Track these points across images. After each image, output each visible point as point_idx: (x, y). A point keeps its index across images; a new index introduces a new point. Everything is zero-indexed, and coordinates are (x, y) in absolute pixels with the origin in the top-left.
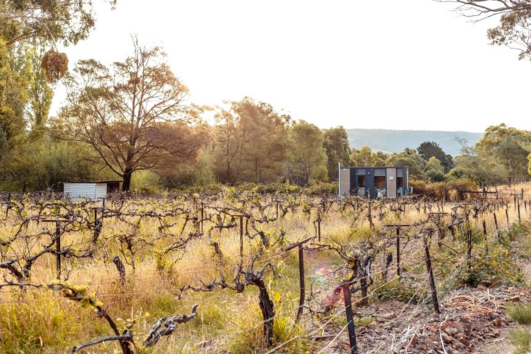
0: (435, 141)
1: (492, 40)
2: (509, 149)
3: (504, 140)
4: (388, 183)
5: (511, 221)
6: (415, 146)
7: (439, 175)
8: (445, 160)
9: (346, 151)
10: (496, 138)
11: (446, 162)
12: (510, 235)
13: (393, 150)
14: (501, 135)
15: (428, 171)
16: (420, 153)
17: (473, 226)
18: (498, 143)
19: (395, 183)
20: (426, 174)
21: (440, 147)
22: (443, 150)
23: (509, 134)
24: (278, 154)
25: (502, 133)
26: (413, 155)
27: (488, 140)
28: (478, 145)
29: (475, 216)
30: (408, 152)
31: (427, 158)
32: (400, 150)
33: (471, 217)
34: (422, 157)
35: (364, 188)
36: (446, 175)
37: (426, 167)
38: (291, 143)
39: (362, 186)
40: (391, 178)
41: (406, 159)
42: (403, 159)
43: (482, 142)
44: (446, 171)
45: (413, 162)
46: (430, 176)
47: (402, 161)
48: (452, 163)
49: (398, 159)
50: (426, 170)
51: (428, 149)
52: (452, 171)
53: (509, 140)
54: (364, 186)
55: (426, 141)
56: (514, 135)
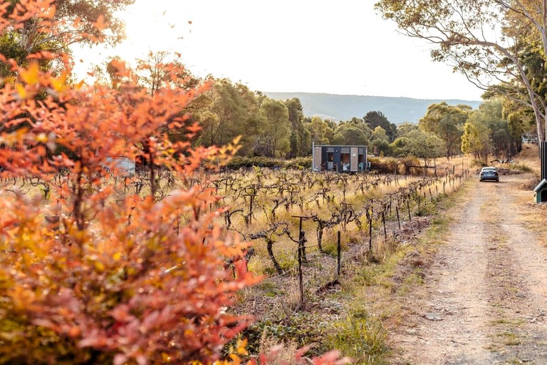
0: (380, 111)
1: (434, 58)
2: (448, 125)
3: (444, 117)
4: (352, 158)
5: (439, 191)
6: (361, 116)
7: (384, 144)
8: (389, 129)
9: (300, 122)
10: (437, 115)
11: (391, 131)
12: (437, 199)
13: (341, 117)
14: (442, 113)
15: (374, 141)
16: (366, 122)
17: (419, 194)
18: (439, 120)
19: (357, 159)
20: (372, 143)
21: (385, 116)
22: (388, 120)
23: (448, 112)
24: (252, 129)
25: (443, 111)
26: (360, 124)
27: (430, 116)
28: (421, 121)
29: (420, 189)
30: (355, 121)
31: (373, 127)
32: (348, 118)
33: (418, 189)
34: (368, 126)
36: (391, 145)
37: (372, 136)
38: (264, 120)
39: (330, 161)
40: (354, 155)
41: (353, 129)
42: (351, 128)
43: (426, 118)
44: (391, 141)
45: (360, 132)
46: (376, 145)
47: (350, 130)
48: (396, 132)
49: (346, 128)
50: (372, 139)
51: (374, 119)
52: (397, 140)
53: (449, 117)
54: (332, 161)
55: (373, 110)
56: (453, 113)
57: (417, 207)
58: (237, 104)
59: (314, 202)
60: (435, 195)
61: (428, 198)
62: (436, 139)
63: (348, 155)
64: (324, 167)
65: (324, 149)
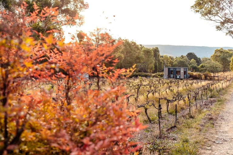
0: (193, 52)
1: (217, 29)
2: (224, 58)
3: (222, 55)
4: (181, 73)
6: (185, 54)
7: (195, 66)
8: (197, 60)
9: (159, 57)
10: (219, 54)
11: (198, 61)
13: (176, 55)
14: (221, 53)
15: (191, 65)
16: (187, 57)
17: (211, 88)
18: (220, 56)
19: (183, 73)
22: (197, 56)
23: (224, 53)
24: (138, 61)
25: (221, 52)
26: (184, 58)
27: (216, 54)
28: (212, 56)
29: (211, 86)
30: (182, 57)
31: (190, 59)
32: (179, 55)
33: (210, 86)
34: (188, 59)
35: (172, 75)
36: (198, 67)
37: (190, 63)
38: (143, 56)
40: (182, 71)
41: (182, 60)
42: (181, 60)
43: (213, 55)
44: (198, 65)
45: (185, 62)
46: (192, 67)
47: (180, 61)
48: (201, 62)
49: (178, 60)
51: (191, 56)
52: (201, 65)
53: (224, 55)
55: (190, 52)
56: (226, 53)
57: (210, 94)
58: (132, 50)
59: (165, 92)
60: (218, 89)
61: (215, 90)
62: (218, 64)
63: (180, 71)
64: (169, 77)
65: (169, 69)
